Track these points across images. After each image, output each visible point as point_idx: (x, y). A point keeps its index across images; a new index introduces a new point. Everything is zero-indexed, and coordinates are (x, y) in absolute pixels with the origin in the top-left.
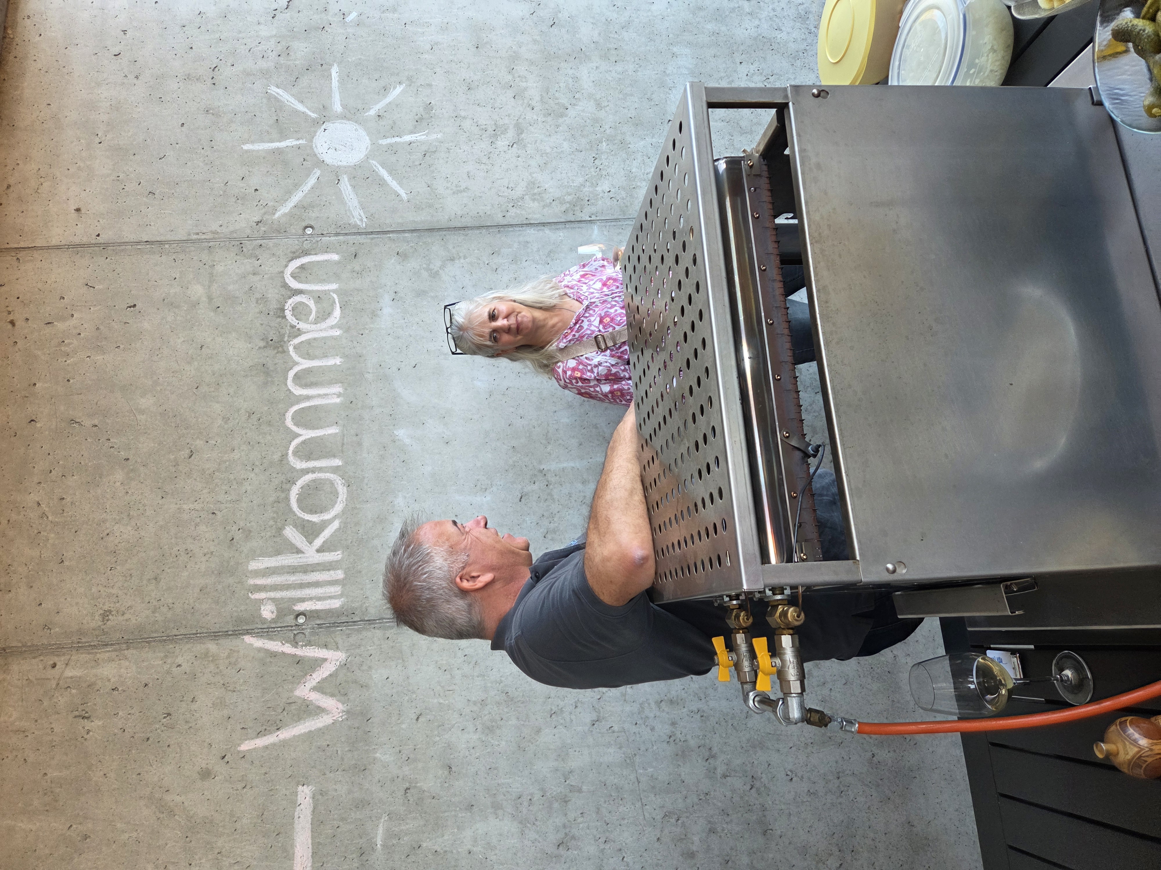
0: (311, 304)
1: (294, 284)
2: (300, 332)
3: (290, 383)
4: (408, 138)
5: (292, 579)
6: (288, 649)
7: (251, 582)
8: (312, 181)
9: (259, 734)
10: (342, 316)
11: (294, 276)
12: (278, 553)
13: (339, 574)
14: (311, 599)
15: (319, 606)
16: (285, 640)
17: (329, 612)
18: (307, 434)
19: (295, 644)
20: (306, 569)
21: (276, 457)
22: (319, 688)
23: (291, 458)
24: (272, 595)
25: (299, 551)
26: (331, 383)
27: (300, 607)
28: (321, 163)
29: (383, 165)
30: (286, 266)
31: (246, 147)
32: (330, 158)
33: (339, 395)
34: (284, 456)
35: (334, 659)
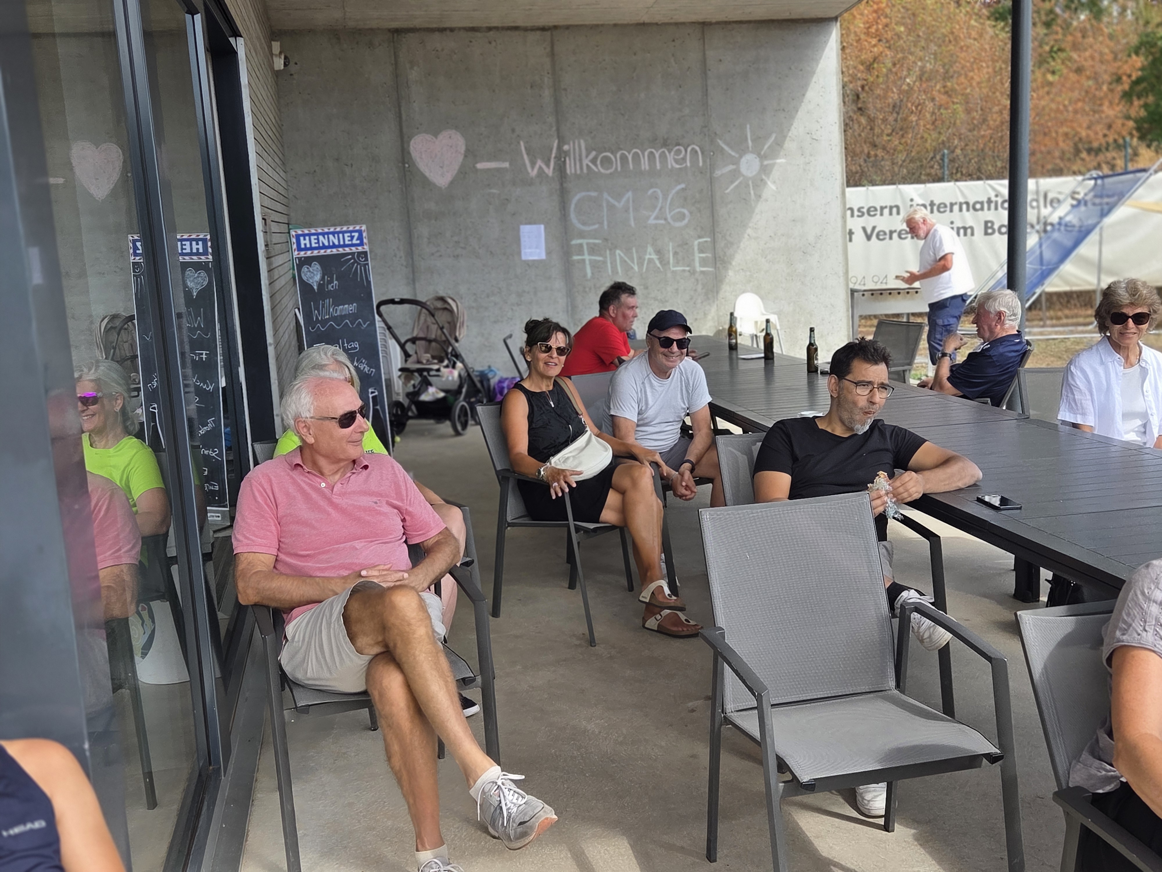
0: (681, 156)
1: (689, 149)
2: (670, 152)
3: (649, 150)
4: (752, 192)
5: (577, 155)
6: (553, 155)
7: (576, 141)
8: (733, 154)
9: (526, 148)
10: (677, 169)
11: (693, 149)
12: (587, 149)
13: (578, 172)
14: (570, 162)
15: (568, 165)
16: (556, 154)
17: (565, 169)
18: (630, 158)
19: (555, 158)
20: (581, 160)
21: (621, 146)
22: (540, 168)
23: (621, 152)
24: (572, 148)
25: (587, 156)
26: (650, 165)
27: (567, 159)
28: (741, 157)
29: (740, 183)
30: (697, 145)
31: (748, 126)
32: (744, 160)
33: (645, 169)
34: (621, 149)
35: (550, 172)
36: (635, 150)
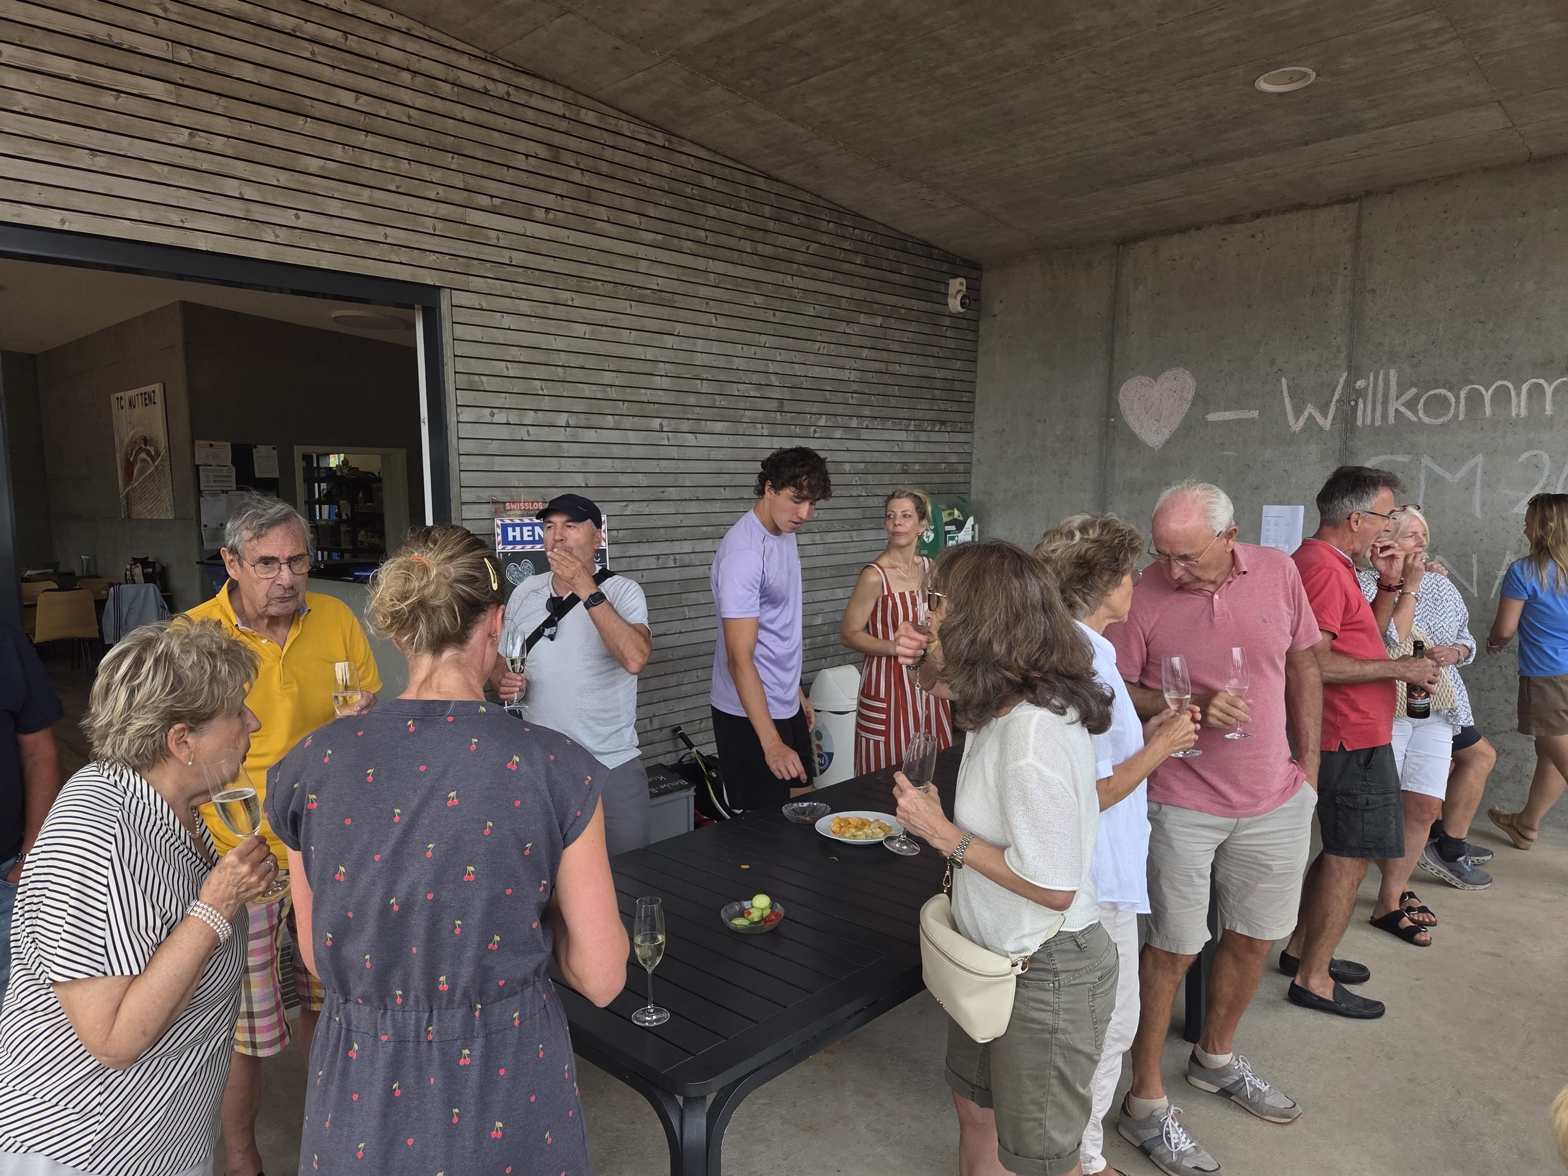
3: (1534, 381)
5: (1380, 396)
6: (1336, 397)
7: (1382, 372)
9: (1289, 387)
12: (1399, 385)
13: (1378, 423)
14: (1365, 407)
15: (1360, 413)
16: (1342, 395)
17: (1355, 419)
18: (1488, 396)
19: (1337, 401)
20: (1385, 403)
21: (1472, 378)
22: (1310, 417)
23: (1469, 387)
24: (1371, 385)
25: (1398, 398)
26: (1529, 407)
27: (1361, 401)
34: (1472, 383)
35: (1326, 424)
36: (1499, 383)
